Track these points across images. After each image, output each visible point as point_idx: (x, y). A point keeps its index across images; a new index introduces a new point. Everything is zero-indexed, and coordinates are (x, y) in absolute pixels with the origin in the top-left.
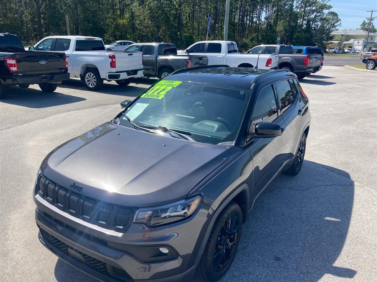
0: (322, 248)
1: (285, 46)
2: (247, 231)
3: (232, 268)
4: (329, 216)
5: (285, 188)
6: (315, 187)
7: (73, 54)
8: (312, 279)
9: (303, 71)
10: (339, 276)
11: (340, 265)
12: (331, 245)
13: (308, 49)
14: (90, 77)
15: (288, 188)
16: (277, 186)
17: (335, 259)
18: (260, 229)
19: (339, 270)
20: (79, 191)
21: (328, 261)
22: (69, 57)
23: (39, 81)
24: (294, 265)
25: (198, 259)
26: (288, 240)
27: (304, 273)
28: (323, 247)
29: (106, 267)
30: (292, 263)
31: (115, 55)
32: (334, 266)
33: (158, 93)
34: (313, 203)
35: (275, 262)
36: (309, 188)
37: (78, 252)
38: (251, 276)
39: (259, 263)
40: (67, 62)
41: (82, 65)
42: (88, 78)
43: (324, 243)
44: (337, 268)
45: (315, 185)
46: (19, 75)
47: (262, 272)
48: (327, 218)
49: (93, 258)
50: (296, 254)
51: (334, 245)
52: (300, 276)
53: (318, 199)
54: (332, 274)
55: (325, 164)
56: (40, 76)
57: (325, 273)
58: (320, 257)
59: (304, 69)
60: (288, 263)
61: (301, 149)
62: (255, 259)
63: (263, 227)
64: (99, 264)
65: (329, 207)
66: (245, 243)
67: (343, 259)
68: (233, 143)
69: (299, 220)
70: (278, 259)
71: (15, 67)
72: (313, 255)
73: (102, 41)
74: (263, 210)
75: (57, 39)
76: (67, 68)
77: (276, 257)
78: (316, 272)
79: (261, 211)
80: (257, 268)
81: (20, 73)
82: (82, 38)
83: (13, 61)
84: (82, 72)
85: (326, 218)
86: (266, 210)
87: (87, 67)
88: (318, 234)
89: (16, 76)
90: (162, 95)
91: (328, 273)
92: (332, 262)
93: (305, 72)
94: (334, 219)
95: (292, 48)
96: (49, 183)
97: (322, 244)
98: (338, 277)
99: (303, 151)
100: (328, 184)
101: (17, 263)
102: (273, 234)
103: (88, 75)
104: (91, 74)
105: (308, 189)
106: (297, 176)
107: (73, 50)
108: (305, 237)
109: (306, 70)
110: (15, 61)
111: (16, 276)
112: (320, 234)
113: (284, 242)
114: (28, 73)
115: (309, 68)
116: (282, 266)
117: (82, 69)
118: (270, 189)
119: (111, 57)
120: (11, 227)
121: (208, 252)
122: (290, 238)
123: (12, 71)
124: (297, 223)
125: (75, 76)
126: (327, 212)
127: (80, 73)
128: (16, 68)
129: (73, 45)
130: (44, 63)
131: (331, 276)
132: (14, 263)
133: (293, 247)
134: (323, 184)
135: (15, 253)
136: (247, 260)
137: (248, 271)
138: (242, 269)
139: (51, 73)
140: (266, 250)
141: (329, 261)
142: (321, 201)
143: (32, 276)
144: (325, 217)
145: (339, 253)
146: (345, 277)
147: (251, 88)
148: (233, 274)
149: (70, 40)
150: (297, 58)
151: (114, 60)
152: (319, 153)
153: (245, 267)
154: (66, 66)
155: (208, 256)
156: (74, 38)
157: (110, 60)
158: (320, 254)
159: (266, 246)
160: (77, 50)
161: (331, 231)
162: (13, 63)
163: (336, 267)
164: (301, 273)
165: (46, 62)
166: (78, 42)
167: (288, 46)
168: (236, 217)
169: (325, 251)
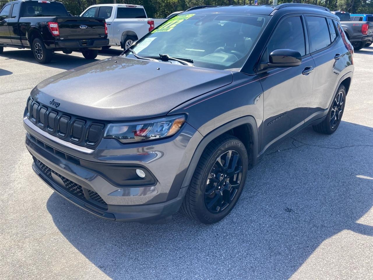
0: (346, 204)
1: (342, 12)
2: (259, 182)
3: (233, 214)
4: (362, 174)
5: (315, 145)
6: (351, 146)
7: (114, 21)
8: (326, 233)
9: (360, 40)
10: (362, 234)
11: (366, 223)
12: (359, 202)
13: (368, 17)
14: (129, 45)
15: (318, 146)
16: (306, 143)
17: (361, 216)
18: (275, 181)
19: (364, 227)
20: (56, 107)
21: (351, 218)
22: (110, 24)
23: (79, 46)
24: (307, 218)
25: (183, 191)
26: (306, 193)
27: (318, 226)
28: (348, 203)
29: (82, 190)
30: (306, 216)
31: (153, 21)
32: (358, 222)
33: (169, 27)
34: (346, 161)
35: (285, 213)
36: (344, 147)
37: (58, 175)
38: (252, 224)
39: (266, 213)
40: (106, 27)
41: (123, 32)
42: (128, 46)
43: (350, 200)
44: (361, 225)
45: (352, 145)
46: (61, 39)
47: (266, 221)
48: (360, 176)
49: (74, 183)
50: (313, 207)
51: (363, 203)
52: (313, 229)
53: (353, 157)
54: (354, 230)
55: (369, 126)
56: (80, 41)
57: (344, 229)
58: (342, 213)
59: (362, 38)
60: (300, 215)
61: (338, 103)
62: (262, 209)
63: (279, 179)
64: (76, 188)
65: (364, 166)
66: (254, 192)
67: (370, 217)
68: (239, 70)
69: (324, 176)
70: (289, 210)
71: (57, 30)
72: (334, 210)
73: (143, 9)
74: (283, 164)
75: (100, 7)
76: (107, 34)
77: (287, 209)
78: (333, 226)
79: (280, 165)
80: (262, 217)
81: (62, 37)
82: (124, 5)
83: (55, 25)
84: (122, 39)
85: (358, 176)
86: (286, 164)
87: (127, 35)
88: (344, 190)
89: (58, 40)
90: (172, 27)
91: (348, 229)
92: (356, 219)
93: (363, 41)
94: (369, 178)
95: (350, 16)
96: (34, 104)
97: (348, 200)
98: (360, 234)
99: (342, 108)
100: (368, 144)
101: (15, 192)
102: (289, 186)
103: (128, 43)
104: (130, 42)
105: (342, 148)
106: (332, 135)
107: (115, 18)
108: (328, 192)
109: (364, 39)
110: (57, 25)
111: (10, 202)
112: (347, 190)
113: (300, 195)
114: (70, 38)
115: (368, 36)
116: (293, 218)
117: (122, 37)
118: (297, 146)
119: (150, 23)
120: (20, 162)
121: (197, 184)
122: (309, 191)
123: (54, 35)
124: (321, 178)
125: (116, 44)
126: (362, 171)
127: (121, 41)
128: (58, 32)
129: (114, 12)
130: (85, 27)
131: (352, 233)
132: (12, 192)
133: (311, 200)
134: (362, 144)
135: (16, 183)
136: (252, 208)
137: (250, 219)
138: (244, 216)
139: (91, 39)
140: (277, 201)
141: (353, 218)
142: (356, 160)
143: (25, 203)
144: (356, 175)
145: (367, 211)
146: (369, 235)
147: (272, 14)
148: (233, 220)
149: (111, 8)
150: (353, 26)
151: (152, 25)
152: (364, 116)
153: (248, 214)
154: (105, 31)
155: (196, 189)
156: (115, 6)
157: (149, 26)
158: (342, 209)
159: (279, 197)
160: (118, 17)
161: (361, 189)
162: (55, 27)
163: (359, 225)
164: (314, 226)
165: (86, 27)
166: (119, 10)
167: (345, 13)
168: (238, 155)
169: (349, 208)
